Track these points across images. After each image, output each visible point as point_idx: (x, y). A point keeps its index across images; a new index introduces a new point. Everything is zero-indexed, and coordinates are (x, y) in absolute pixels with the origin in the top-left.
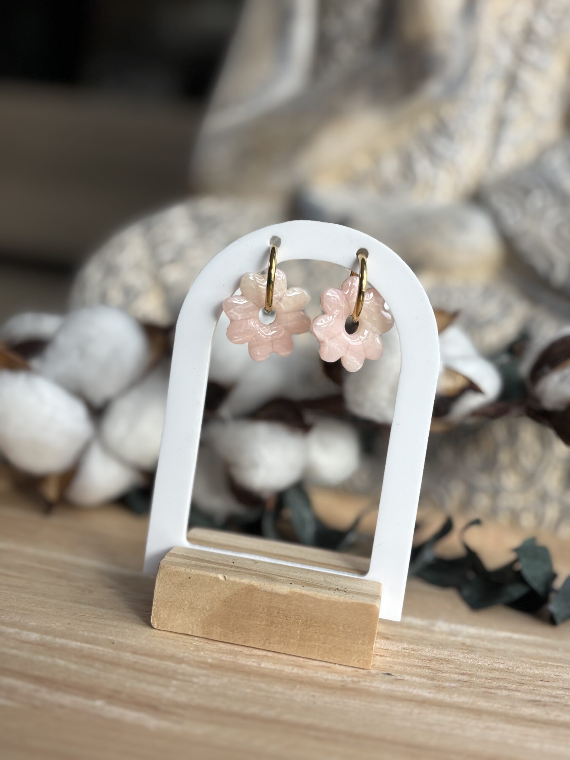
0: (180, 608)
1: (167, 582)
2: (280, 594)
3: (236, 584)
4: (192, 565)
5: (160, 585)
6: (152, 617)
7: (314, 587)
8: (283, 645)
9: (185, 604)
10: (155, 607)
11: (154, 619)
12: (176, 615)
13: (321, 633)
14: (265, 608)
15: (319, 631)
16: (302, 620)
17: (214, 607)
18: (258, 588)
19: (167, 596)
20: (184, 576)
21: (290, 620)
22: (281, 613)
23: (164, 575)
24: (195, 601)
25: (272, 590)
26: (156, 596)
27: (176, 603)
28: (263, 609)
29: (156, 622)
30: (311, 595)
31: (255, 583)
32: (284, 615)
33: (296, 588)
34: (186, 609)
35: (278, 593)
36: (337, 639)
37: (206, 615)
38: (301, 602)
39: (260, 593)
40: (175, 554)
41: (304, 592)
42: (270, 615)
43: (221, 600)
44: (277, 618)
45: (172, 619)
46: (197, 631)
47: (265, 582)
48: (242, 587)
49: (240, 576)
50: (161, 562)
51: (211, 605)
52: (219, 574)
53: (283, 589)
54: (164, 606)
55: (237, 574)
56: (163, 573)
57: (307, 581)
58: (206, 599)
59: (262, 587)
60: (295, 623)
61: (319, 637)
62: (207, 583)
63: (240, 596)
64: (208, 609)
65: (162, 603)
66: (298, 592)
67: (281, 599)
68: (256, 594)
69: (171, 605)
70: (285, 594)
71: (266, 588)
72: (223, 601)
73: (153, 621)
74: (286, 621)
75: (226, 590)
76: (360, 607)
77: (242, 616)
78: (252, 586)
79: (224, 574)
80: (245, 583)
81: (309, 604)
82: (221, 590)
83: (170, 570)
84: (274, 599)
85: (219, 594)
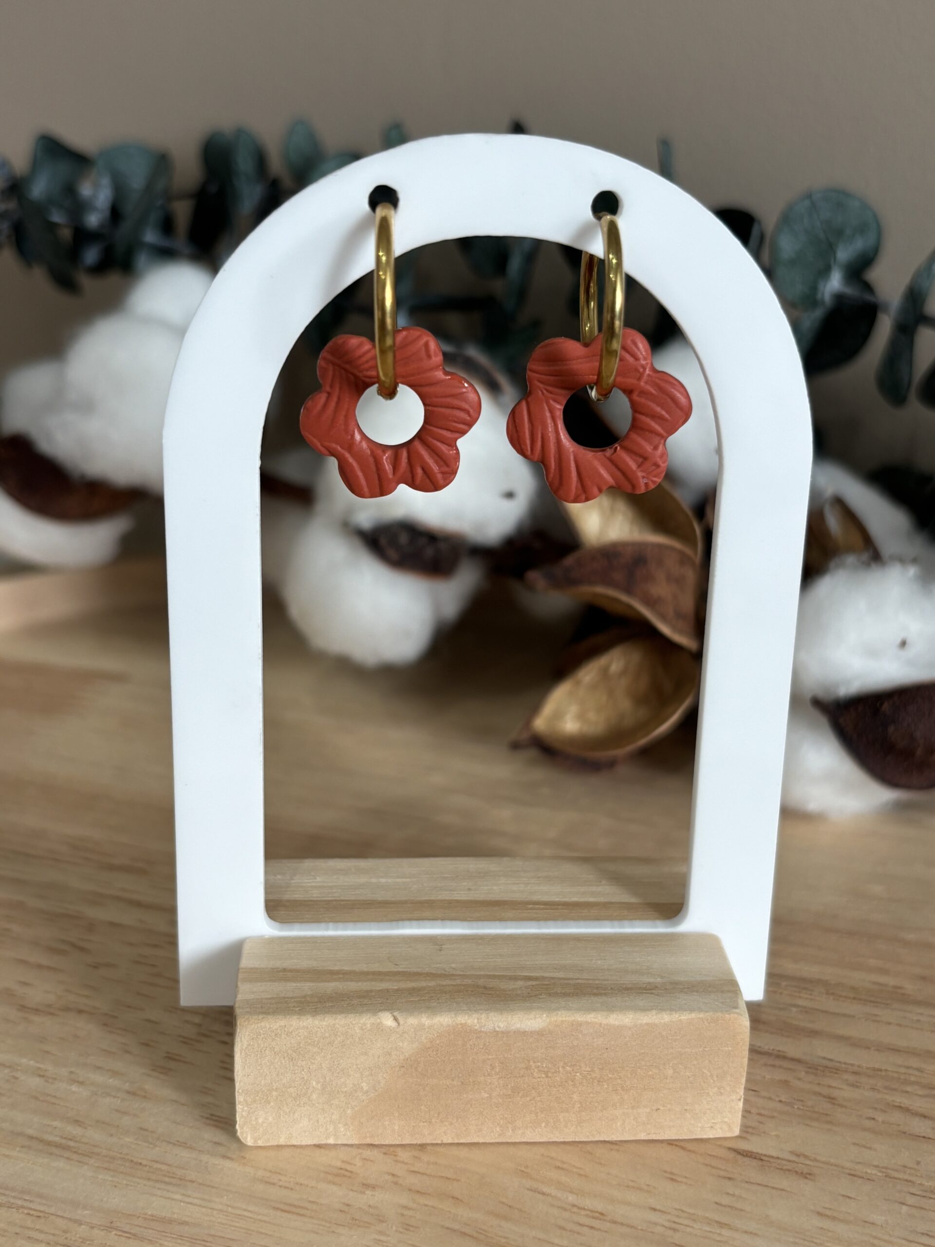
0: (300, 1097)
1: (261, 1052)
2: (524, 1033)
3: (425, 1029)
4: (308, 999)
5: (246, 1060)
6: (237, 1127)
7: (595, 995)
8: (545, 1127)
9: (311, 1088)
10: (241, 1105)
11: (245, 1128)
12: (294, 1113)
13: (627, 1090)
14: (497, 1064)
15: (622, 1087)
16: (580, 1074)
17: (379, 1083)
18: (476, 1028)
19: (265, 1079)
20: (299, 1033)
21: (556, 1076)
22: (534, 1067)
23: (253, 1039)
24: (333, 1079)
25: (507, 1027)
26: (242, 1084)
27: (288, 1090)
28: (493, 1067)
29: (251, 1133)
30: (596, 1020)
31: (467, 1017)
32: (540, 1071)
33: (559, 1011)
34: (314, 1096)
35: (522, 1030)
36: (662, 1095)
37: (363, 1101)
38: (577, 1039)
39: (481, 1036)
40: (257, 969)
41: (580, 1017)
42: (509, 1076)
43: (393, 1065)
44: (526, 1078)
45: (286, 1122)
46: (347, 1136)
47: (488, 1012)
48: (439, 1032)
49: (428, 1008)
50: (239, 1007)
51: (372, 1080)
52: (380, 1013)
53: (531, 1019)
54: (263, 1101)
55: (418, 1000)
56: (249, 1035)
57: (572, 979)
58: (357, 1069)
59: (483, 1024)
60: (566, 1082)
61: (622, 1098)
62: (357, 1040)
63: (438, 1051)
64: (365, 1089)
65: (258, 1096)
66: (567, 1019)
67: (531, 1040)
68: (471, 1041)
69: (279, 1095)
70: (537, 1029)
71: (494, 1025)
72: (398, 1067)
73: (242, 1133)
74: (545, 1082)
75: (401, 1045)
76: (707, 1024)
77: (446, 1088)
78: (461, 1028)
79: (391, 1011)
80: (444, 1024)
81: (593, 1039)
82: (390, 1047)
83: (266, 1027)
84: (514, 1043)
85: (388, 1056)
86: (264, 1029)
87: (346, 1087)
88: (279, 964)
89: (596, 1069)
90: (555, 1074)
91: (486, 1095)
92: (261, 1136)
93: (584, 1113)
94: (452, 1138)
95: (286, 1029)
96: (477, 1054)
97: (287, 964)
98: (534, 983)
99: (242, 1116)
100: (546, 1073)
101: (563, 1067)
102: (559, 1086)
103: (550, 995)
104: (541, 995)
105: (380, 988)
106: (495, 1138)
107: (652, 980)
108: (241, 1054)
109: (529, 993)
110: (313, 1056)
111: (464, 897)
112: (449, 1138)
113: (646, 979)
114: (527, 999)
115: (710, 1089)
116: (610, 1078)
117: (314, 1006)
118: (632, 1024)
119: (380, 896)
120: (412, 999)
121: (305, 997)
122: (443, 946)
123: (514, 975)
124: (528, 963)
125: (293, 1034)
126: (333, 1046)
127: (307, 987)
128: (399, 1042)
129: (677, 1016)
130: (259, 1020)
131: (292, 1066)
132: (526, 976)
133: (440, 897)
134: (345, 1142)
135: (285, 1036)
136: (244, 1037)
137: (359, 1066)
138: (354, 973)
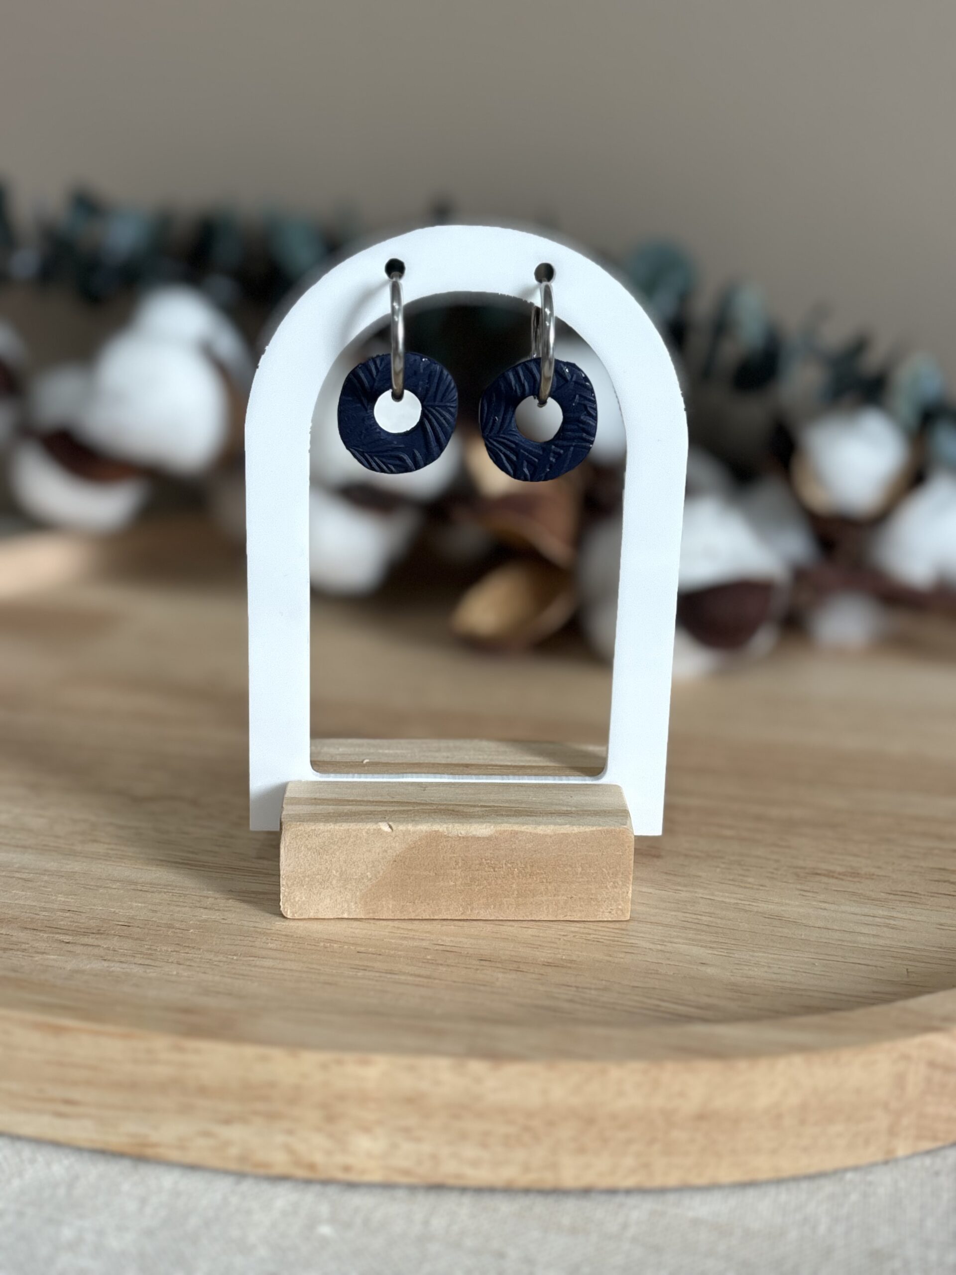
0: (324, 882)
1: (298, 848)
2: (478, 838)
3: (410, 834)
4: (331, 814)
5: (288, 854)
6: (281, 904)
7: (528, 816)
8: (493, 908)
9: (332, 875)
10: (285, 887)
11: (286, 904)
12: (320, 894)
13: (550, 882)
14: (460, 861)
15: (547, 880)
16: (518, 869)
17: (379, 872)
18: (445, 834)
19: (301, 868)
20: (325, 834)
21: (500, 871)
22: (485, 864)
23: (293, 839)
24: (347, 869)
25: (466, 833)
26: (284, 872)
27: (317, 877)
28: (457, 863)
29: (290, 909)
30: (529, 830)
31: (439, 827)
32: (489, 866)
33: (502, 823)
34: (334, 882)
35: (477, 836)
36: (574, 887)
37: (368, 886)
38: (515, 843)
39: (449, 840)
40: (296, 797)
41: (516, 828)
42: (468, 870)
43: (388, 860)
44: (480, 871)
45: (315, 900)
46: (356, 911)
47: (454, 824)
48: (420, 836)
49: (413, 821)
50: (284, 818)
51: (374, 870)
52: (380, 824)
53: (483, 828)
54: (299, 885)
55: (406, 817)
56: (290, 836)
57: (514, 807)
58: (364, 863)
59: (450, 831)
60: (508, 875)
61: (546, 888)
62: (364, 841)
63: (419, 850)
64: (369, 877)
65: (295, 881)
66: (508, 829)
67: (483, 844)
68: (442, 843)
69: (311, 880)
70: (487, 836)
71: (458, 831)
72: (392, 861)
73: (284, 908)
74: (493, 874)
75: (394, 845)
76: (605, 835)
77: (425, 878)
78: (435, 833)
79: (387, 822)
80: (423, 830)
81: (526, 844)
82: (386, 846)
83: (302, 830)
84: (471, 846)
85: (385, 853)
86: (301, 832)
87: (356, 875)
88: (312, 796)
89: (528, 866)
90: (500, 869)
91: (452, 883)
92: (297, 911)
93: (520, 899)
94: (430, 916)
95: (316, 832)
96: (446, 853)
97: (317, 796)
98: (487, 809)
99: (284, 896)
100: (494, 868)
101: (505, 864)
102: (503, 878)
103: (497, 815)
104: (491, 815)
105: (381, 810)
106: (459, 916)
107: (569, 809)
109: (483, 814)
110: (334, 852)
112: (427, 915)
113: (565, 808)
114: (481, 817)
115: (608, 883)
116: (539, 873)
117: (334, 818)
118: (553, 833)
119: (384, 760)
120: (402, 816)
121: (329, 813)
122: (426, 789)
123: (474, 805)
124: (484, 798)
125: (320, 836)
126: (347, 845)
127: (331, 808)
128: (393, 843)
130: (297, 825)
131: (319, 859)
132: (482, 805)
133: (426, 761)
134: (355, 917)
135: (315, 837)
137: (365, 860)
138: (363, 801)
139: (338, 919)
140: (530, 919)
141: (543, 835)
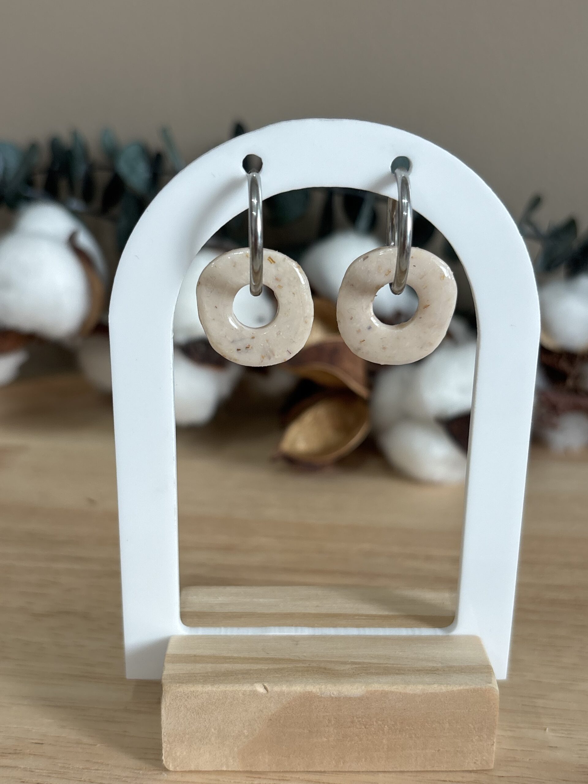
0: (204, 739)
1: (178, 708)
2: (350, 698)
3: (284, 695)
4: (210, 674)
5: (168, 714)
6: (163, 758)
7: (397, 674)
8: (364, 761)
9: (211, 733)
10: (166, 743)
11: (168, 759)
12: (200, 750)
13: (418, 737)
14: (332, 719)
15: (415, 735)
16: (388, 726)
17: (255, 730)
18: (318, 694)
19: (181, 727)
20: (203, 696)
21: (371, 728)
22: (357, 721)
23: (173, 700)
24: (225, 727)
25: (338, 694)
26: (166, 729)
27: (196, 734)
28: (330, 721)
29: (172, 763)
30: (398, 690)
31: (312, 687)
32: (361, 724)
33: (373, 684)
34: (213, 739)
35: (349, 697)
36: (442, 741)
37: (245, 742)
38: (385, 703)
39: (322, 700)
40: (177, 654)
41: (386, 687)
42: (340, 727)
43: (264, 719)
44: (352, 728)
45: (195, 755)
46: (234, 765)
47: (326, 684)
48: (294, 697)
49: (287, 681)
50: (164, 679)
51: (251, 728)
52: (255, 684)
53: (355, 689)
54: (180, 741)
55: (281, 676)
56: (170, 697)
57: (382, 664)
58: (241, 721)
59: (323, 692)
60: (378, 731)
61: (415, 742)
62: (241, 701)
63: (293, 709)
64: (246, 734)
65: (176, 737)
66: (378, 689)
67: (354, 703)
68: (315, 703)
69: (190, 738)
70: (358, 695)
71: (330, 692)
72: (267, 720)
73: (166, 762)
74: (364, 731)
76: (471, 695)
77: (299, 735)
78: (309, 694)
79: (263, 683)
80: (297, 692)
81: (396, 703)
82: (262, 706)
83: (181, 692)
84: (343, 705)
85: (261, 712)
87: (234, 733)
88: (192, 652)
89: (398, 723)
90: (371, 726)
91: (326, 739)
92: (178, 764)
93: (390, 753)
95: (194, 694)
96: (319, 712)
97: (198, 652)
98: (357, 666)
99: (166, 751)
100: (365, 725)
101: (376, 722)
102: (374, 734)
103: (367, 674)
104: (362, 674)
105: (256, 668)
106: (332, 768)
107: (435, 665)
108: (165, 709)
109: (354, 673)
110: (212, 711)
111: (313, 612)
113: (431, 664)
114: (352, 676)
115: (473, 737)
116: (407, 729)
117: (212, 679)
118: (421, 693)
119: (260, 610)
120: (277, 675)
121: (207, 673)
122: (298, 642)
123: (345, 661)
124: (353, 653)
125: (199, 697)
126: (224, 705)
127: (209, 667)
128: (268, 704)
129: (451, 688)
130: (177, 687)
131: (198, 719)
132: (352, 662)
133: (298, 612)
134: (233, 770)
135: (194, 698)
136: (167, 698)
137: (242, 719)
138: (240, 658)
139: (217, 771)
140: (399, 770)
141: (412, 694)
